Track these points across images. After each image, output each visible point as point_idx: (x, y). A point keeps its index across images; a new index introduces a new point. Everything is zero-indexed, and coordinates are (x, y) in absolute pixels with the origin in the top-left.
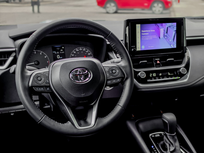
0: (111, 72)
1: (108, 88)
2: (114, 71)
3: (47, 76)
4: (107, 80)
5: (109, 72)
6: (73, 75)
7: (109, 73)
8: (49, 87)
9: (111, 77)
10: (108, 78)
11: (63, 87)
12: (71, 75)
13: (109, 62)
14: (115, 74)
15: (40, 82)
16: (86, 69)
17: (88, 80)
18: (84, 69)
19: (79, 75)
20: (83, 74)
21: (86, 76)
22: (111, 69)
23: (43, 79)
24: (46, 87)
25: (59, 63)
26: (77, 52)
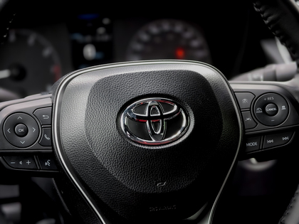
0: (259, 111)
1: (254, 165)
2: (269, 109)
3: (45, 122)
4: (247, 138)
5: (251, 109)
6: (131, 119)
7: (254, 115)
8: (53, 156)
9: (260, 128)
10: (249, 132)
11: (94, 159)
12: (123, 121)
13: (258, 73)
14: (273, 119)
15: (23, 141)
16: (176, 100)
17: (179, 137)
18: (165, 99)
19: (149, 118)
20: (162, 117)
21: (173, 124)
22: (261, 101)
23: (32, 130)
24: (43, 157)
25: (86, 78)
26: (153, 36)
